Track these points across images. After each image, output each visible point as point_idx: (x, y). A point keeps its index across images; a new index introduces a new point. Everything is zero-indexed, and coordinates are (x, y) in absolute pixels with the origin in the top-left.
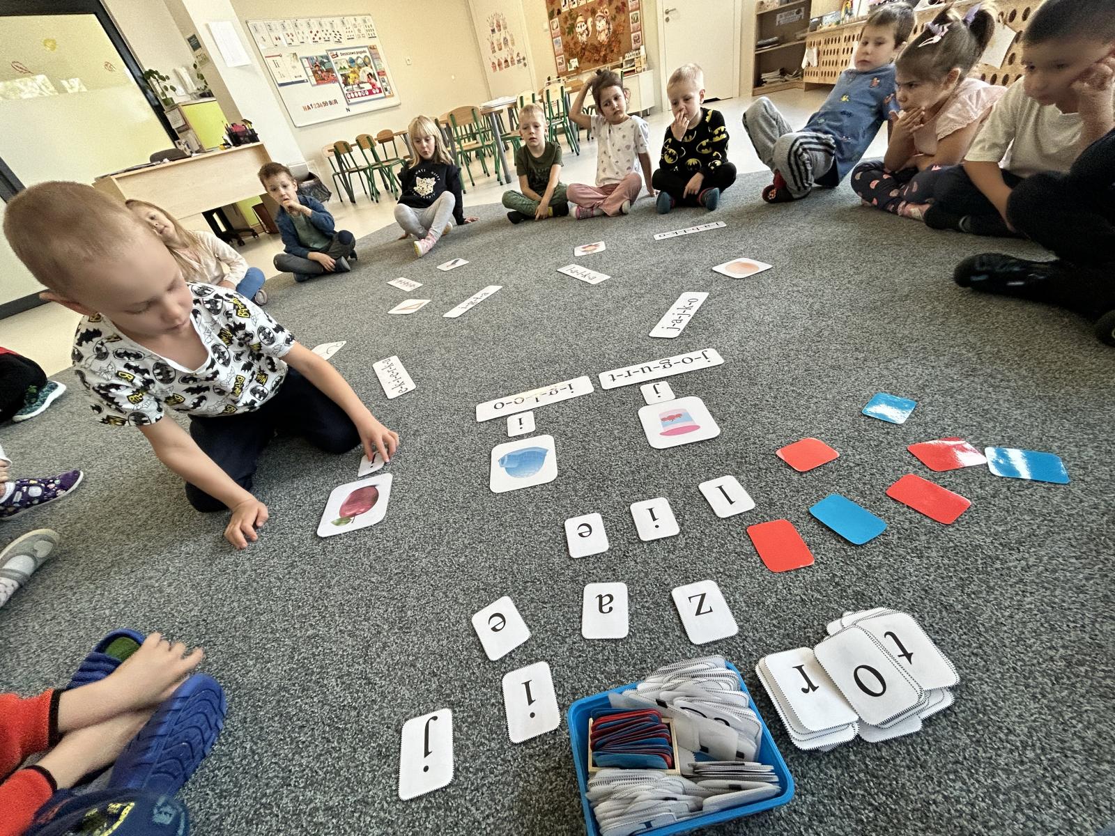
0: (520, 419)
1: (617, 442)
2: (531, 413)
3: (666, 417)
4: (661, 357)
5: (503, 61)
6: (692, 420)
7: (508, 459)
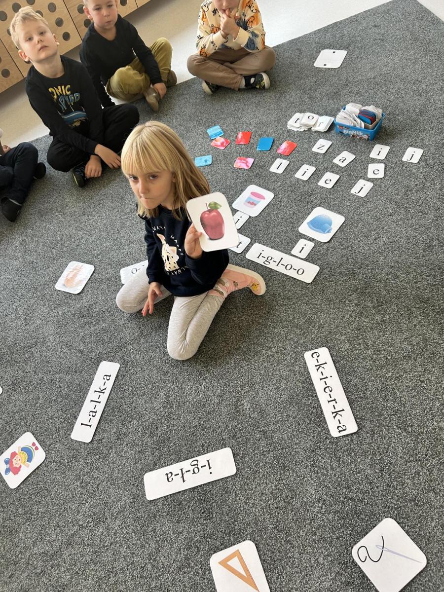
7: (326, 230)
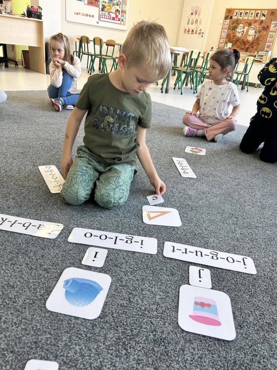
0: (97, 253)
1: (154, 307)
2: (106, 251)
3: (199, 301)
4: (213, 248)
5: (191, 31)
6: (217, 314)
7: (72, 283)
